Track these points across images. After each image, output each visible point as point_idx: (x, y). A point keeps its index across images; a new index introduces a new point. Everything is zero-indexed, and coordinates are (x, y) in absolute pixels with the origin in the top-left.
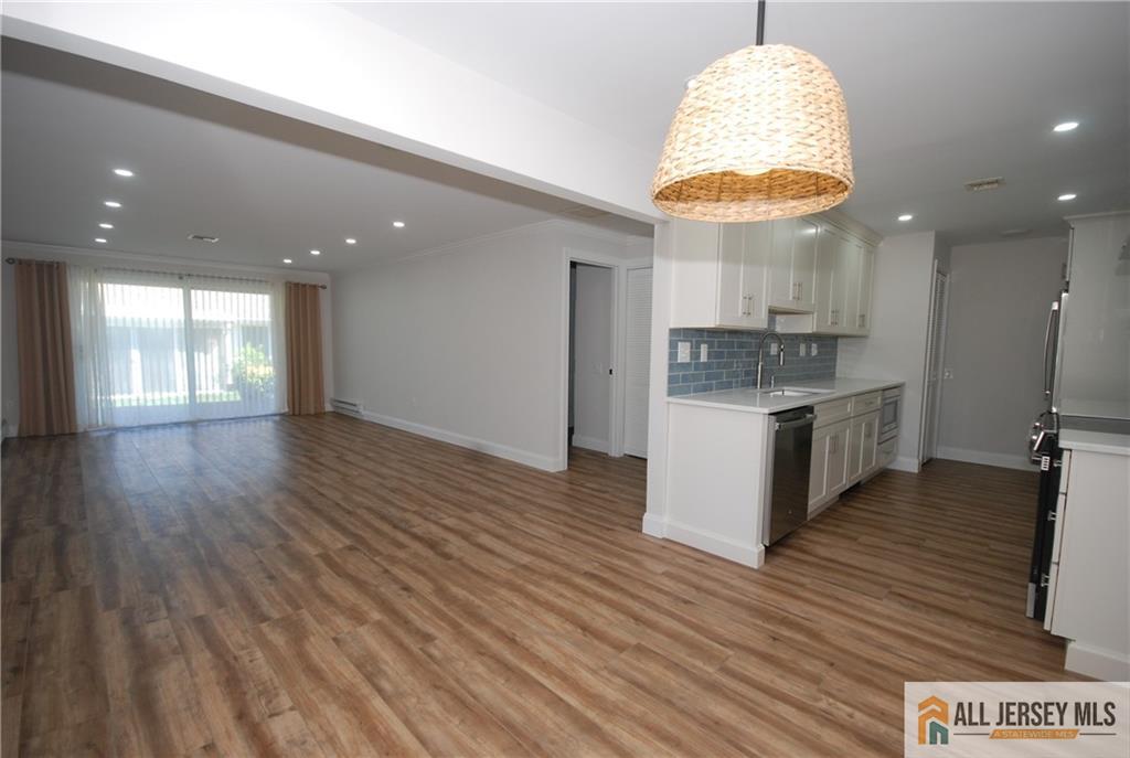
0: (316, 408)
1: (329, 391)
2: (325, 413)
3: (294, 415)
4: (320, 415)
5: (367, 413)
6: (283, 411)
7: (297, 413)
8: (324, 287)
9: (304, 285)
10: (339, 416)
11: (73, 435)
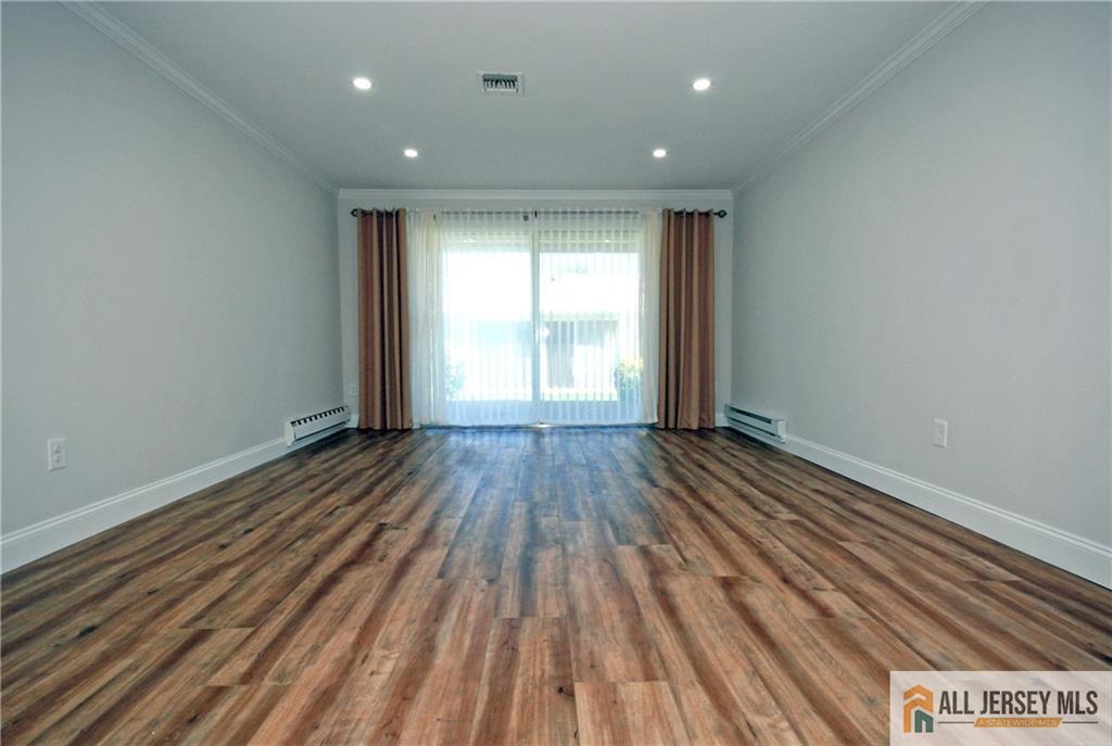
0: (700, 419)
1: (723, 394)
2: (714, 430)
3: (667, 428)
4: (705, 432)
5: (789, 439)
6: (650, 422)
7: (671, 426)
8: (722, 214)
9: (691, 215)
10: (734, 435)
11: (409, 430)
